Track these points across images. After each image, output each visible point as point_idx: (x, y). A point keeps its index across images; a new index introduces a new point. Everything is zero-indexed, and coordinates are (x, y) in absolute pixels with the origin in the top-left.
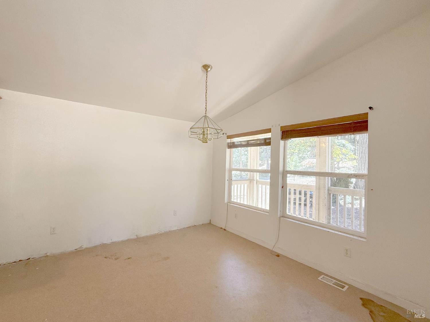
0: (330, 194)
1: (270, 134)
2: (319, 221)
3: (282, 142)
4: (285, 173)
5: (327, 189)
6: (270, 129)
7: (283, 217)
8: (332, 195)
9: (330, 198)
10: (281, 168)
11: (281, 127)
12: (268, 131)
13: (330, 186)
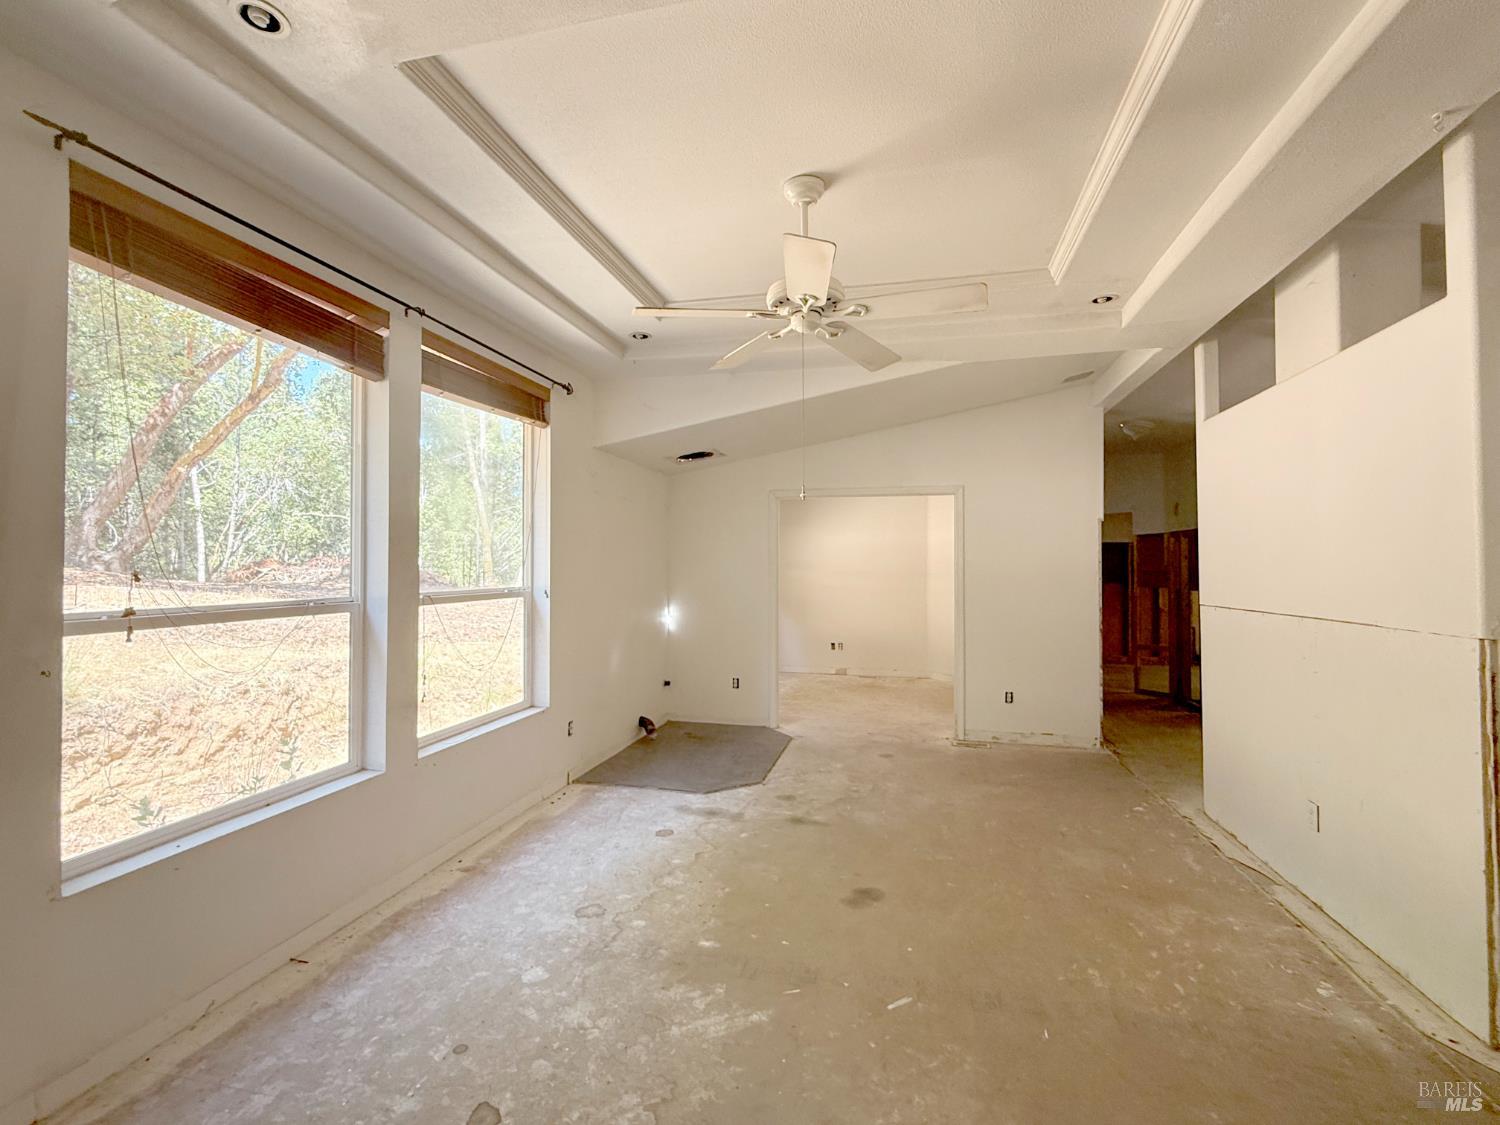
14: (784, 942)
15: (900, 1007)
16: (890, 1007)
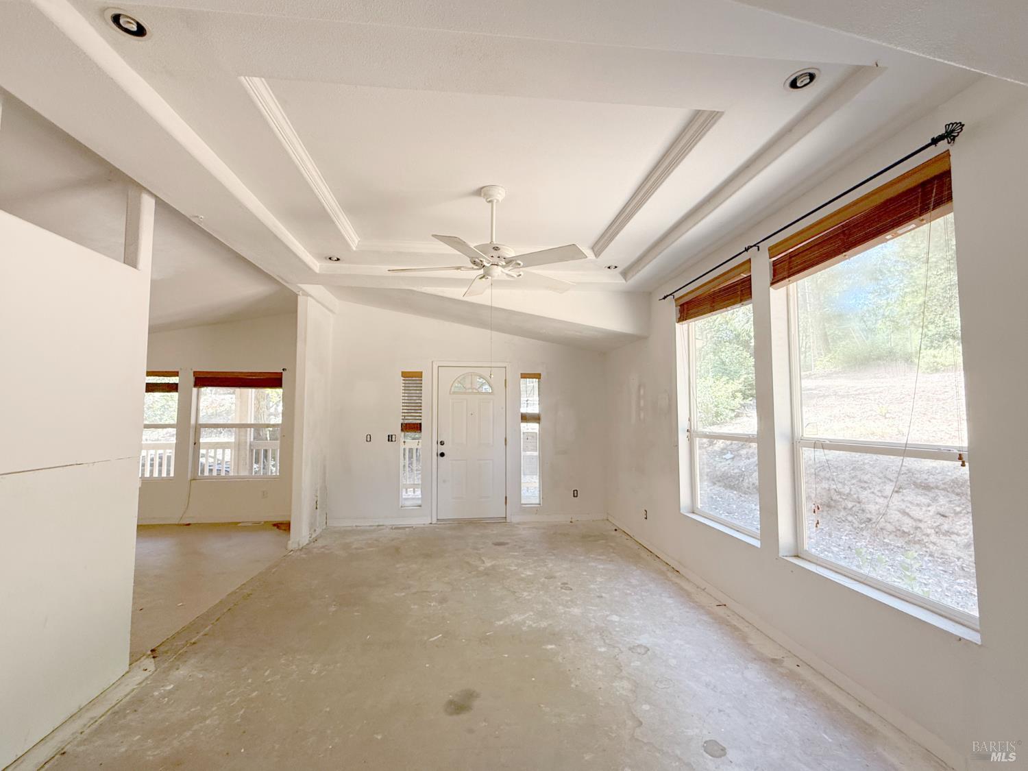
0: (252, 450)
1: (177, 378)
2: (238, 473)
3: (195, 390)
4: (198, 428)
5: (248, 444)
6: (178, 372)
7: (194, 480)
8: (254, 451)
9: (252, 455)
10: (193, 421)
11: (194, 372)
12: (176, 374)
13: (252, 440)
14: (506, 656)
15: (436, 636)
16: (440, 635)
